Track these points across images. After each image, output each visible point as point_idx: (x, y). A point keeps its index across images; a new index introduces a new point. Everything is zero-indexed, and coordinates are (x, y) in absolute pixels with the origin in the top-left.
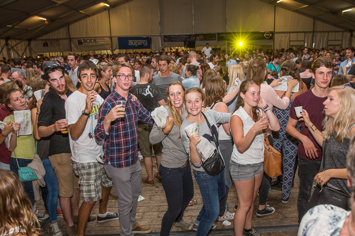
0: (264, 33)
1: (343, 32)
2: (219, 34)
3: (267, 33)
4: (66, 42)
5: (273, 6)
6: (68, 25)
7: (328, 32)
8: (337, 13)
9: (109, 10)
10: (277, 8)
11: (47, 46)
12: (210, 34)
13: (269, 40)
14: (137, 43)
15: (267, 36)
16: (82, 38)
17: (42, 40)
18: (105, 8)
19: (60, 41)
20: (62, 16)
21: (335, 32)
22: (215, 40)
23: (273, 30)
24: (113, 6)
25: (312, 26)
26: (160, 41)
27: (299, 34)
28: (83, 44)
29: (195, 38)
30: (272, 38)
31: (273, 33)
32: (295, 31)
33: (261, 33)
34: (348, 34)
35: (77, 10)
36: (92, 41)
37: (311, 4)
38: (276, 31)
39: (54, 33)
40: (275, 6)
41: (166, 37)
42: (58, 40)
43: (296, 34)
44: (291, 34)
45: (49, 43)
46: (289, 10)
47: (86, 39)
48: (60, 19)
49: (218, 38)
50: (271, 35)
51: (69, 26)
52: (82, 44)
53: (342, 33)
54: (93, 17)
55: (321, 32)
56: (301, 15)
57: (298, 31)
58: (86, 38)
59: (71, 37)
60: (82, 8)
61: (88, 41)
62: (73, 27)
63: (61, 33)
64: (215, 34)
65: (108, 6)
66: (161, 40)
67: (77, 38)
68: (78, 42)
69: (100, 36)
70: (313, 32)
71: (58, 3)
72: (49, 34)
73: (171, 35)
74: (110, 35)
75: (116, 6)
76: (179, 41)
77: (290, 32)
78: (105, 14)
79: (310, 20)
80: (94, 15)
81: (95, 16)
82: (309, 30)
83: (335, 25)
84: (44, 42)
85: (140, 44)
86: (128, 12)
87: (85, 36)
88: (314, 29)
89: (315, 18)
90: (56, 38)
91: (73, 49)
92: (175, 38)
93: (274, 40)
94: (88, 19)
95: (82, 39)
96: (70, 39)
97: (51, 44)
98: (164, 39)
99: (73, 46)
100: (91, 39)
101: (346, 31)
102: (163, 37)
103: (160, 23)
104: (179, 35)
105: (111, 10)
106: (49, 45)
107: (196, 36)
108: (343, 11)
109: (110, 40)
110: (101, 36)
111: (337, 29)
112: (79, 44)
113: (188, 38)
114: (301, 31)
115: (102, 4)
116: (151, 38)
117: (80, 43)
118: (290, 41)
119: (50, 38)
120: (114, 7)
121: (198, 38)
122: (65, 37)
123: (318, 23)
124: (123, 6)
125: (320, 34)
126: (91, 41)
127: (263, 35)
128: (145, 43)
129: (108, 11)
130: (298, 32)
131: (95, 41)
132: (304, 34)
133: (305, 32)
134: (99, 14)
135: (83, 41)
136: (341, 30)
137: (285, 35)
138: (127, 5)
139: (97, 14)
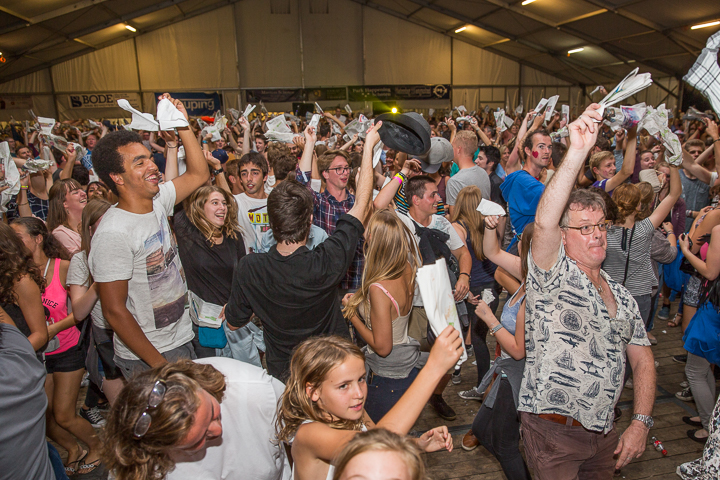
0: (433, 87)
1: (569, 87)
2: (350, 88)
3: (440, 88)
4: (45, 101)
5: (448, 40)
6: (48, 66)
7: (545, 87)
8: (559, 53)
9: (134, 38)
10: (455, 41)
11: (3, 107)
12: (335, 89)
13: (444, 101)
14: (194, 105)
15: (438, 93)
16: (80, 93)
18: (126, 35)
19: (33, 98)
20: (35, 49)
21: (557, 86)
22: (345, 99)
23: (448, 82)
24: (143, 31)
25: (518, 76)
26: (239, 101)
27: (495, 90)
28: (83, 106)
29: (307, 96)
30: (447, 97)
31: (449, 88)
32: (488, 84)
33: (428, 87)
34: (578, 92)
35: (69, 36)
36: (103, 99)
37: (514, 37)
38: (455, 83)
39: (17, 81)
40: (452, 38)
41: (251, 94)
42: (28, 96)
43: (490, 90)
44: (482, 90)
45: (8, 102)
46: (477, 46)
47: (89, 96)
48: (32, 53)
49: (350, 96)
50: (446, 91)
51: (50, 67)
52: (80, 104)
53: (567, 89)
54: (102, 50)
55: (533, 86)
56: (497, 56)
57: (494, 84)
58: (89, 93)
59: (56, 90)
60: (81, 32)
61: (94, 100)
62: (59, 70)
63: (35, 82)
64: (344, 89)
65: (134, 30)
66: (242, 98)
67: (69, 93)
68: (73, 101)
69: (117, 89)
70: (520, 86)
71: (28, 22)
72: (6, 84)
73: (260, 90)
74: (137, 89)
75: (151, 31)
76: (276, 101)
77: (479, 87)
78: (128, 45)
79: (514, 66)
80: (104, 47)
81: (106, 49)
82: (513, 84)
83: (556, 75)
85: (199, 106)
86: (174, 43)
87: (86, 90)
88: (520, 81)
89: (522, 62)
90: (22, 91)
91: (61, 116)
92: (269, 95)
93: (451, 101)
94: (91, 55)
95: (80, 96)
96: (55, 96)
97: (13, 103)
98: (247, 97)
99: (61, 108)
100: (99, 95)
101: (574, 85)
102: (244, 93)
103: (238, 67)
104: (276, 90)
105: (138, 39)
106: (6, 107)
107: (308, 91)
108: (570, 52)
109: (139, 98)
110: (121, 89)
111: (560, 82)
112: (74, 106)
113: (292, 95)
114: (499, 83)
115: (121, 27)
116: (221, 95)
117: (76, 103)
118: (480, 102)
119: (9, 91)
120: (145, 32)
121: (311, 96)
122: (42, 89)
123: (529, 71)
124: (163, 31)
125: (531, 90)
126: (98, 100)
127: (432, 91)
128: (211, 104)
129: (132, 41)
130: (492, 87)
131: (107, 99)
132: (503, 90)
133: (506, 87)
134: (115, 47)
135: (81, 100)
136: (566, 83)
137: (471, 90)
138: (171, 29)
139: (111, 45)
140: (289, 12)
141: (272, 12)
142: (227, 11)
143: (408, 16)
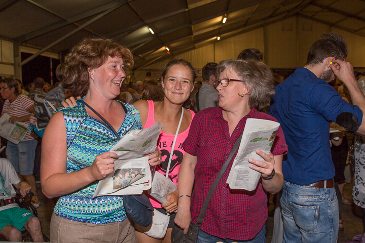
11: (150, 75)
17: (146, 70)
39: (158, 63)
45: (152, 73)
51: (173, 57)
54: (198, 49)
65: (219, 39)
78: (210, 47)
81: (200, 49)
84: (148, 72)
90: (159, 68)
94: (193, 51)
105: (216, 44)
106: (152, 75)
119: (154, 68)
124: (229, 40)
129: (213, 44)
138: (232, 39)
139: (203, 46)
140: (292, 30)
141: (283, 31)
142: (261, 30)
143: (355, 31)
